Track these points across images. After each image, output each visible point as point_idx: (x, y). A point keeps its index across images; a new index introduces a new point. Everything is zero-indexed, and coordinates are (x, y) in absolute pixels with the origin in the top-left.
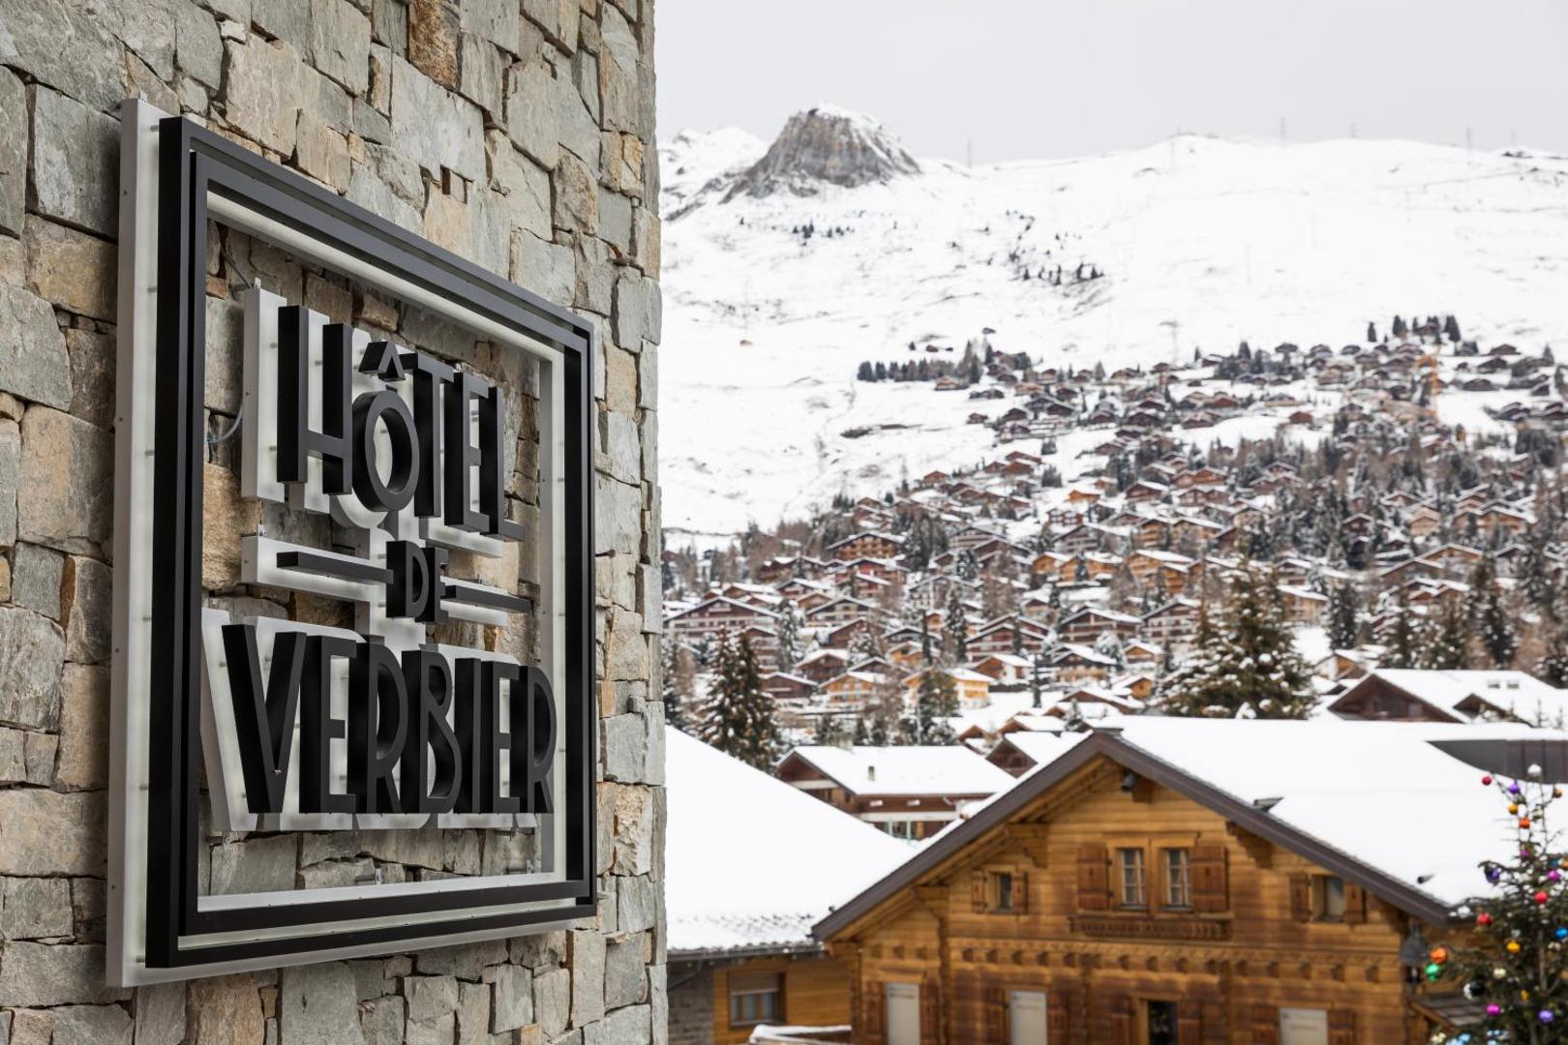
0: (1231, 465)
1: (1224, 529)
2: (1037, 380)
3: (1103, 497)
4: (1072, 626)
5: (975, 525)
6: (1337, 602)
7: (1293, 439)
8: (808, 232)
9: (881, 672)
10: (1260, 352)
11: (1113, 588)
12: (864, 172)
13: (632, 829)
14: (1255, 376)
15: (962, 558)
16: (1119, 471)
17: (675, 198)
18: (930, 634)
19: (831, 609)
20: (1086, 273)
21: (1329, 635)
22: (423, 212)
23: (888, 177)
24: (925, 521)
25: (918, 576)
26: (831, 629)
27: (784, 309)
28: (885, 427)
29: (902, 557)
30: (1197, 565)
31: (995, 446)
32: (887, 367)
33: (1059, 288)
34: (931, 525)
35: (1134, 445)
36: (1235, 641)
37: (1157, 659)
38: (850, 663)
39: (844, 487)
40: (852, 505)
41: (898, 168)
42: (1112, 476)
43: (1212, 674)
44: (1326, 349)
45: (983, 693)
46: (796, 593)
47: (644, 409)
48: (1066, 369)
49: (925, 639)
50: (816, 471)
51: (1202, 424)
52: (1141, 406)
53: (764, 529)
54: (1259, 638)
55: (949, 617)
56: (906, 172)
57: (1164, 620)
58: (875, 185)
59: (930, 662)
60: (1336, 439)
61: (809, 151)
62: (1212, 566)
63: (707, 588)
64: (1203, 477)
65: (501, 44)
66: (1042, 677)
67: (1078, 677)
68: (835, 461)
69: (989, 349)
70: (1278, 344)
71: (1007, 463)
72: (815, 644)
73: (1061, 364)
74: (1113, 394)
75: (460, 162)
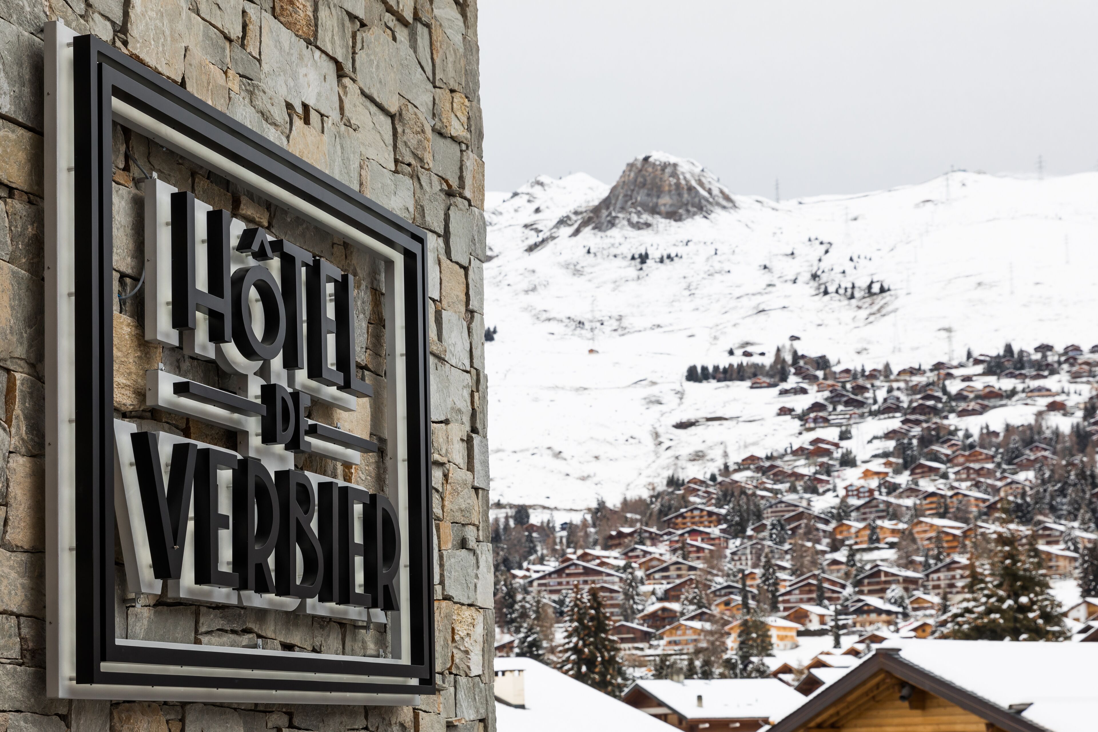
0: (998, 446)
1: (992, 499)
2: (835, 378)
3: (891, 474)
4: (866, 581)
5: (784, 499)
6: (1087, 558)
7: (1049, 423)
8: (644, 258)
9: (707, 621)
10: (1021, 352)
11: (899, 550)
12: (690, 208)
13: (467, 639)
14: (1017, 372)
15: (774, 526)
16: (904, 453)
17: (533, 233)
18: (748, 589)
19: (666, 569)
20: (876, 288)
21: (1080, 586)
22: (288, 137)
23: (709, 212)
24: (743, 496)
25: (738, 542)
26: (666, 586)
27: (625, 323)
28: (709, 420)
29: (724, 526)
30: (970, 530)
31: (800, 433)
32: (711, 369)
33: (853, 301)
34: (748, 500)
35: (916, 431)
36: (999, 586)
37: (937, 608)
38: (682, 614)
39: (675, 470)
40: (683, 484)
41: (718, 204)
42: (898, 457)
43: (979, 613)
44: (1077, 349)
45: (792, 637)
46: (637, 557)
47: (472, 312)
48: (859, 369)
49: (744, 593)
50: (653, 457)
51: (973, 412)
52: (922, 398)
53: (610, 504)
54: (1019, 583)
55: (764, 575)
56: (724, 207)
57: (942, 575)
58: (699, 219)
59: (748, 612)
60: (1086, 423)
61: (643, 192)
62: (982, 530)
63: (564, 554)
64: (974, 457)
65: (350, 10)
66: (841, 623)
67: (871, 623)
68: (668, 448)
69: (795, 353)
70: (1037, 345)
71: (811, 448)
72: (653, 598)
73: (855, 364)
74: (899, 389)
75: (318, 100)
